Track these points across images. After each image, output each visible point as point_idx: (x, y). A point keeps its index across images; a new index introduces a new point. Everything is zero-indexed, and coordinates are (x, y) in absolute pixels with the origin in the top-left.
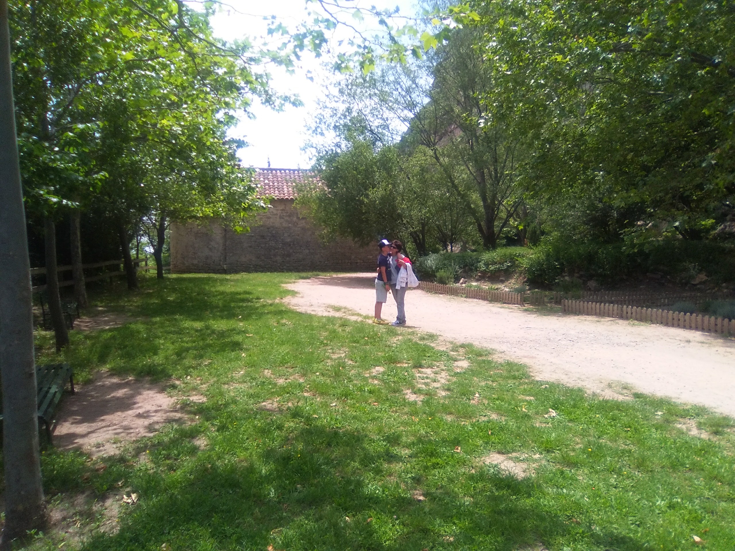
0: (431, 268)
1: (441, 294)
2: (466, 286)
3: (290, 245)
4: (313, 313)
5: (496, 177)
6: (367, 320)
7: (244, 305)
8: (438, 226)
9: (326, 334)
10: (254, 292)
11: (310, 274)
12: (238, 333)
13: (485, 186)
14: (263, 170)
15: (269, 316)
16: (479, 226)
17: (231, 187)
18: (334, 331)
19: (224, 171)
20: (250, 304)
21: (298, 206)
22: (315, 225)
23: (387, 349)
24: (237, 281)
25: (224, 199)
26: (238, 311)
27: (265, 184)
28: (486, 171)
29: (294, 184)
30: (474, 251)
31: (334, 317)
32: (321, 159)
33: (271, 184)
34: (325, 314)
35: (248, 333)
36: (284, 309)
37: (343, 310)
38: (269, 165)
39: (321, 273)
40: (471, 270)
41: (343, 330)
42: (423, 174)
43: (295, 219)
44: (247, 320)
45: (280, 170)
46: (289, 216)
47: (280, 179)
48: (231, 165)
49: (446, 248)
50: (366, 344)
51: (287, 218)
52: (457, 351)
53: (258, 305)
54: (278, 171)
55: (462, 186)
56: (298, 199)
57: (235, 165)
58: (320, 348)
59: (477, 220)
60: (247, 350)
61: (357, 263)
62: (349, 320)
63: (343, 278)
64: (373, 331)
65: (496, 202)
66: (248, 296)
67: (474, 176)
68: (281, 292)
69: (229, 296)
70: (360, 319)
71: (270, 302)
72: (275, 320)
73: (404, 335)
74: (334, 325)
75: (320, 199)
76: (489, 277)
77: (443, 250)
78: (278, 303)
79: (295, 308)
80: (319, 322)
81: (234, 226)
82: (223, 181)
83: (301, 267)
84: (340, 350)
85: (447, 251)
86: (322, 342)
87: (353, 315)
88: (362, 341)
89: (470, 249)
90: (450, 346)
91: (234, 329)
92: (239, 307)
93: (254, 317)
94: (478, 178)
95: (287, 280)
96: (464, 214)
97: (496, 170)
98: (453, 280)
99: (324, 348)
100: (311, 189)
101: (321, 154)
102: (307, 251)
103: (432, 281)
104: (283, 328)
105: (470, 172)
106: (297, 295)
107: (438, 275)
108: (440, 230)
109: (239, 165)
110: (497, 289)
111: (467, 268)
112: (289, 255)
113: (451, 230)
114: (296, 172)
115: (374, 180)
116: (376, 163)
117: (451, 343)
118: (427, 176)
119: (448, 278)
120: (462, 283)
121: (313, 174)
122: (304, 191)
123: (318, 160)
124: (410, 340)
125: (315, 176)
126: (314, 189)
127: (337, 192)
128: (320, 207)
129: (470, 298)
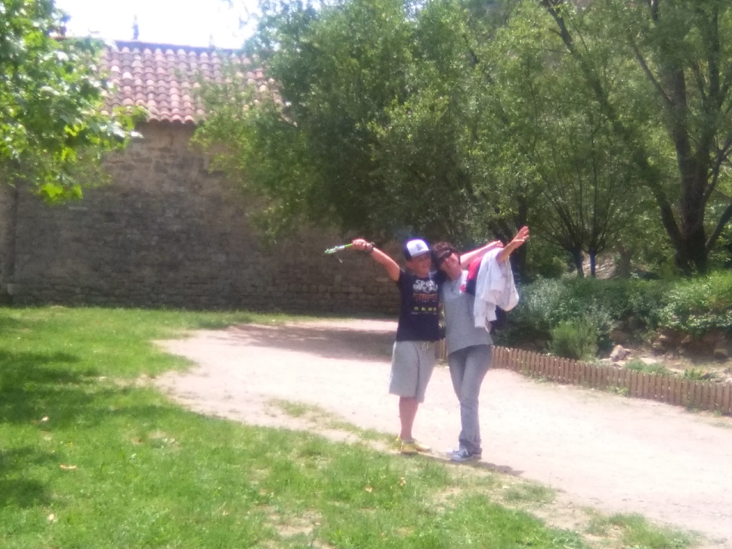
0: (538, 314)
1: (563, 382)
2: (628, 367)
3: (178, 240)
4: (232, 417)
5: (714, 89)
6: (372, 442)
7: (57, 387)
8: (561, 209)
9: (264, 473)
10: (83, 356)
11: (226, 317)
12: (40, 461)
13: (684, 111)
14: (121, 45)
15: (120, 420)
16: (667, 212)
17: (39, 86)
18: (287, 467)
19: (22, 44)
20: (71, 386)
21: (205, 143)
22: (246, 192)
23: (422, 520)
24: (38, 326)
25: (20, 115)
26: (41, 404)
27: (124, 83)
28: (688, 72)
29: (197, 85)
30: (648, 276)
31: (288, 432)
32: (269, 24)
33: (139, 82)
34: (265, 421)
35: (65, 461)
36: (157, 403)
37: (310, 414)
38: (136, 34)
39: (254, 316)
40: (641, 325)
41: (310, 466)
42: (527, 74)
43: (194, 174)
44: (64, 427)
45: (164, 48)
46: (181, 166)
47: (160, 70)
48: (41, 27)
49: (579, 266)
50: (368, 503)
51: (175, 171)
52: (602, 533)
53: (90, 390)
54: (158, 51)
55: (625, 108)
56: (207, 123)
57: (52, 28)
58: (248, 508)
59: (661, 198)
60: (62, 504)
61: (348, 294)
62: (325, 440)
63: (312, 332)
64: (387, 471)
65: (712, 155)
66: (65, 366)
67: (658, 85)
68: (151, 360)
69: (20, 364)
70: (352, 439)
71: (122, 383)
72: (134, 431)
73: (466, 485)
74: (287, 450)
75: (261, 126)
76: (686, 346)
77: (571, 270)
78: (142, 389)
79: (185, 402)
80: (248, 442)
81: (42, 182)
82: (21, 68)
83: (203, 299)
84: (300, 516)
85: (581, 273)
86: (254, 495)
87: (335, 426)
88: (358, 497)
89: (639, 272)
90: (584, 519)
91: (28, 451)
92: (43, 394)
93: (80, 421)
94: (667, 91)
95: (168, 330)
96: (628, 179)
97: (714, 71)
98: (594, 349)
99: (259, 509)
100: (239, 99)
101: (270, 13)
102: (222, 258)
103: (540, 349)
104: (155, 453)
105: (649, 73)
106: (193, 369)
107: (555, 332)
108: (565, 218)
109: (62, 30)
110: (707, 377)
111: (631, 318)
112: (174, 266)
113: (594, 221)
114: (204, 55)
115: (403, 84)
116: (409, 40)
117: (589, 511)
118: (538, 79)
119: (582, 342)
120: (617, 359)
121: (247, 61)
122: (221, 104)
123: (262, 27)
124: (482, 499)
125: (252, 67)
126: (248, 100)
127: (306, 109)
128: (259, 146)
129: (637, 396)
